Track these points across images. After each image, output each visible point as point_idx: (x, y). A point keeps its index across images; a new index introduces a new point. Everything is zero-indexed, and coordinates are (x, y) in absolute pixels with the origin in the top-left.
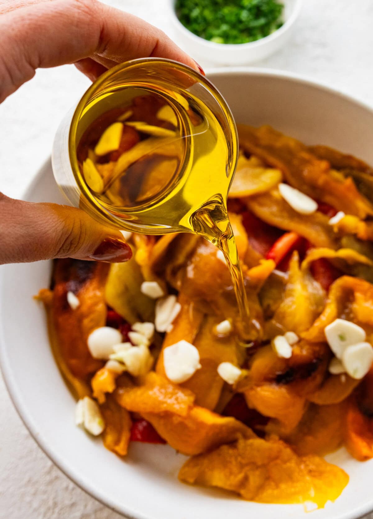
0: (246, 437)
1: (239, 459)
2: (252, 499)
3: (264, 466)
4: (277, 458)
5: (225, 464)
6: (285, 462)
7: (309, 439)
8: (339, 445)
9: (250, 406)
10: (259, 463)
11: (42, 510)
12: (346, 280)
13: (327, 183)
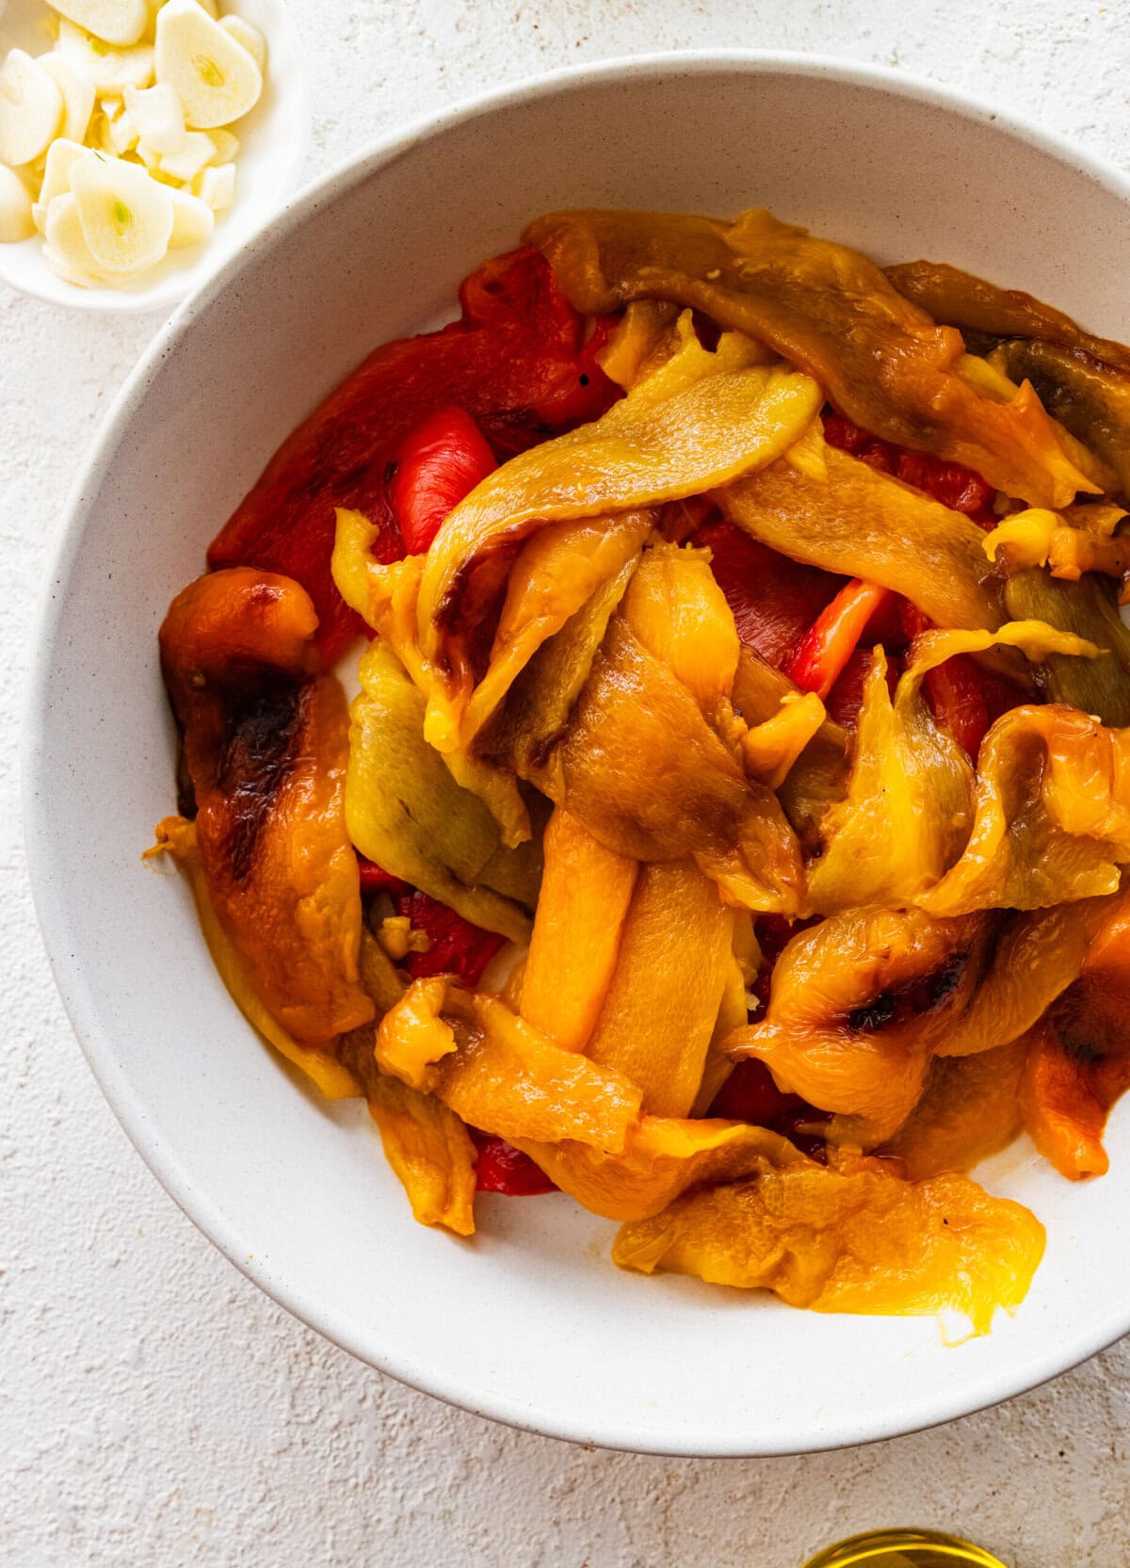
0: (777, 1164)
1: (767, 1220)
2: (805, 1305)
3: (829, 1228)
4: (862, 1205)
5: (730, 1232)
6: (883, 1212)
7: (938, 1133)
8: (1013, 1136)
9: (784, 1089)
10: (820, 1224)
11: (281, 1362)
12: (1026, 717)
13: (957, 405)
